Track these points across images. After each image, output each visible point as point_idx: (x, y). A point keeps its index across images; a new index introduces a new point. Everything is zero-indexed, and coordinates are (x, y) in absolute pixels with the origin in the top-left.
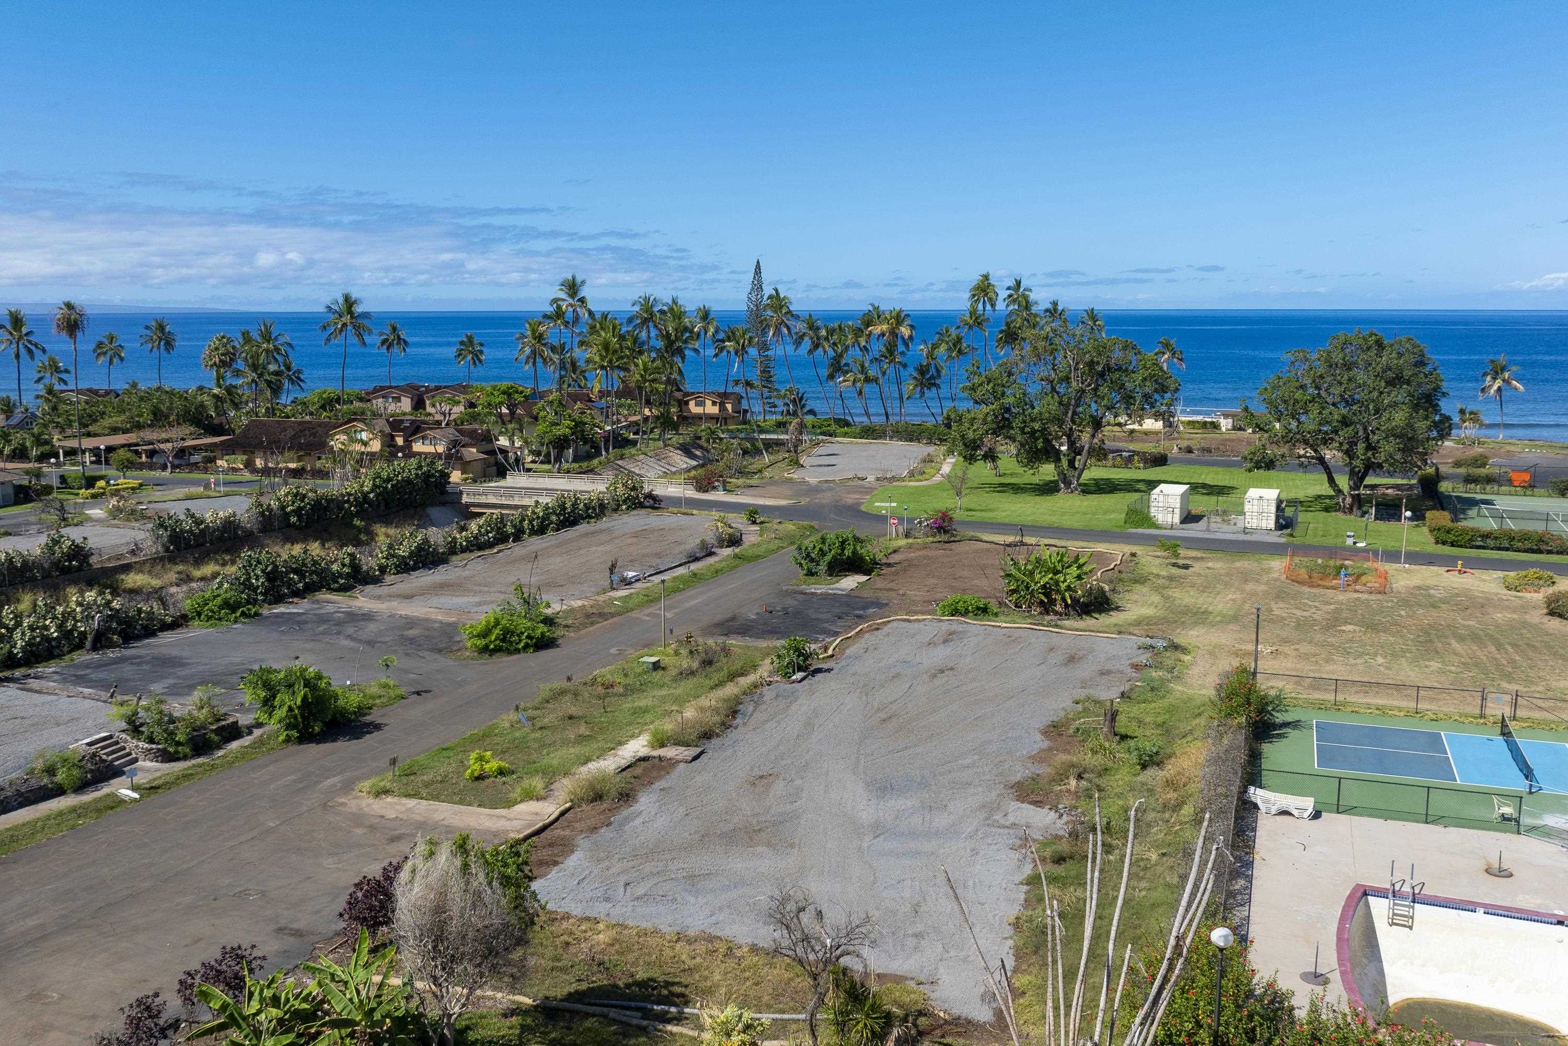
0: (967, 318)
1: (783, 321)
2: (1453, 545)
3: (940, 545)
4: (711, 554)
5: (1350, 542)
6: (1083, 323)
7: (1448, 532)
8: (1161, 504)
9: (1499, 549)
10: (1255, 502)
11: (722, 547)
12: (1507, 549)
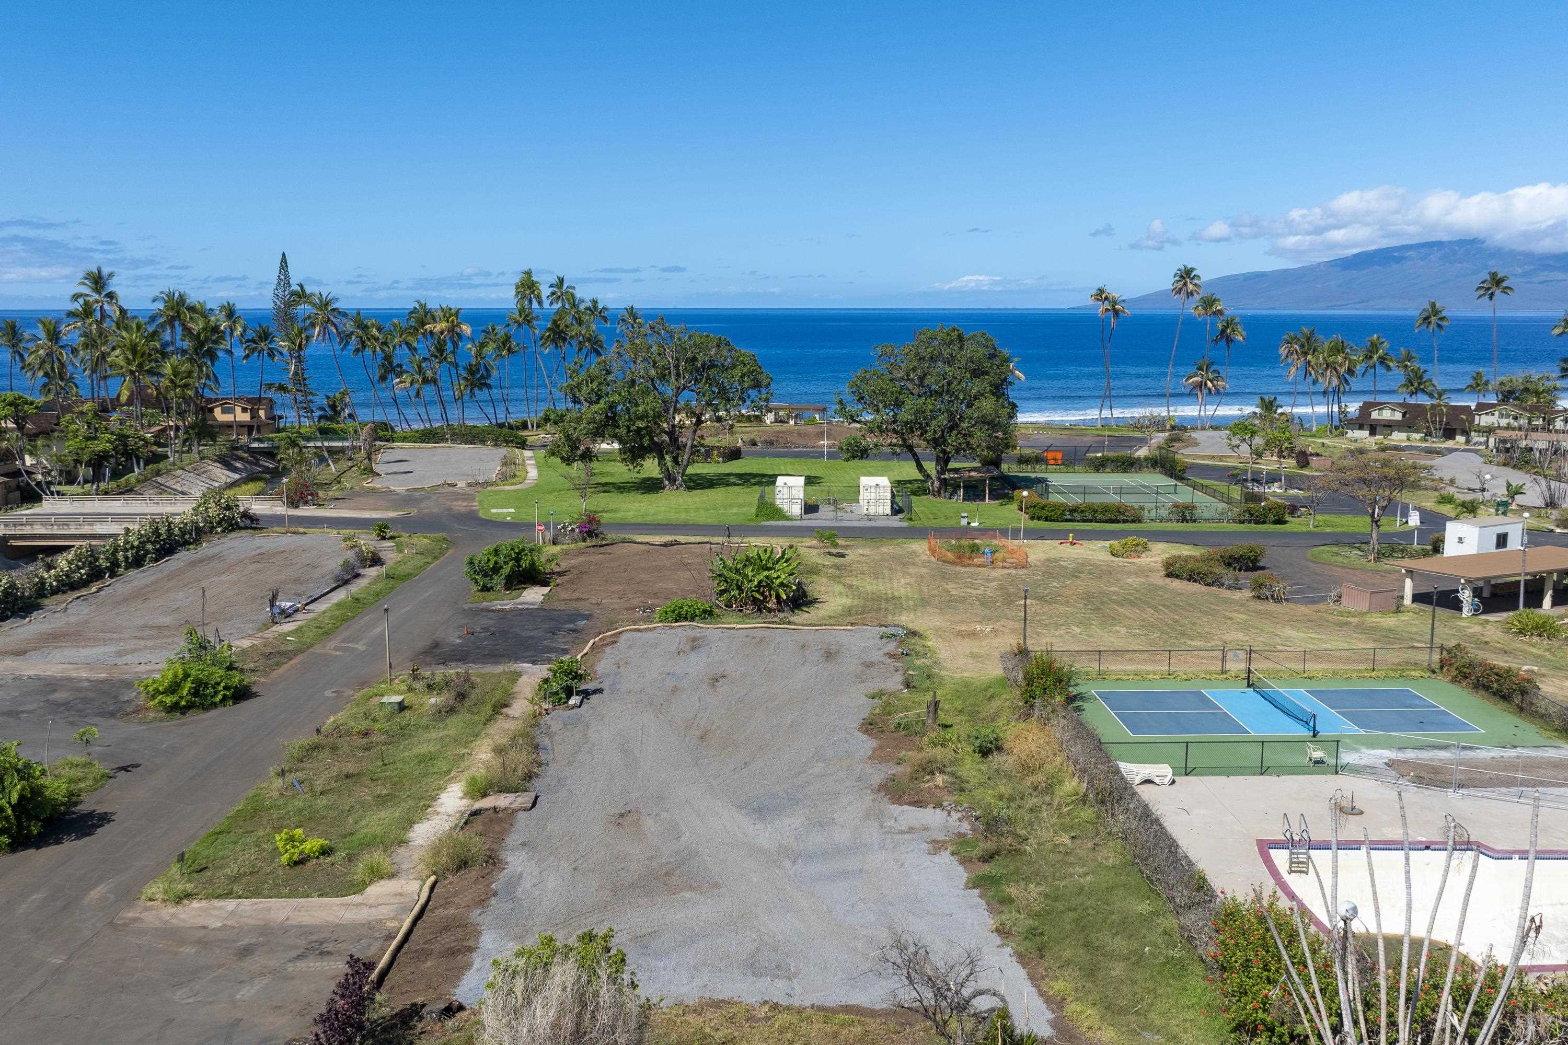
0: (517, 316)
1: (329, 319)
2: (1047, 520)
3: (592, 549)
4: (357, 576)
5: (964, 522)
6: (623, 320)
7: (1043, 508)
8: (785, 496)
9: (1084, 521)
10: (873, 490)
11: (364, 567)
12: (1091, 521)
